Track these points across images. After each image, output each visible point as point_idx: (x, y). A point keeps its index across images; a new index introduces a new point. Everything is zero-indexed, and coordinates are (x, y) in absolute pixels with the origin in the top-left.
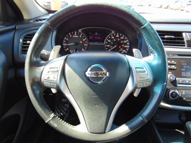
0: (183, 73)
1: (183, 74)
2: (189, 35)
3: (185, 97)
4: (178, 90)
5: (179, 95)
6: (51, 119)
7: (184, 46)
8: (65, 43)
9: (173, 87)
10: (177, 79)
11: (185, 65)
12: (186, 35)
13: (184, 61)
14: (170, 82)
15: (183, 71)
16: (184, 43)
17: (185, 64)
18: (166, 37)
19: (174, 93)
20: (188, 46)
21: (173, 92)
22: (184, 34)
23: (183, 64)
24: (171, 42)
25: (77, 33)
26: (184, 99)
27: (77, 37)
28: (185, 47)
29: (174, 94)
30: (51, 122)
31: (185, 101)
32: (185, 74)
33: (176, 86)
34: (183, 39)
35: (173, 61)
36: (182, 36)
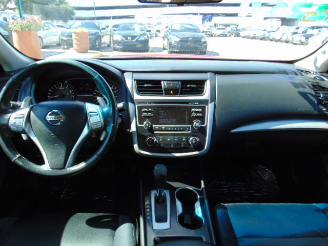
1: (160, 121)
2: (167, 84)
3: (162, 143)
4: (155, 137)
5: (157, 142)
6: (16, 158)
7: (163, 94)
8: (50, 95)
9: (150, 134)
10: (153, 125)
12: (164, 83)
13: (161, 109)
14: (148, 129)
15: (161, 118)
16: (162, 91)
17: (162, 111)
18: (145, 85)
20: (165, 94)
21: (150, 139)
22: (162, 82)
23: (160, 111)
24: (149, 91)
25: (63, 85)
26: (162, 145)
27: (63, 88)
29: (151, 141)
30: (17, 161)
31: (163, 147)
32: (163, 121)
33: (153, 133)
34: (161, 87)
35: (150, 109)
36: (161, 84)
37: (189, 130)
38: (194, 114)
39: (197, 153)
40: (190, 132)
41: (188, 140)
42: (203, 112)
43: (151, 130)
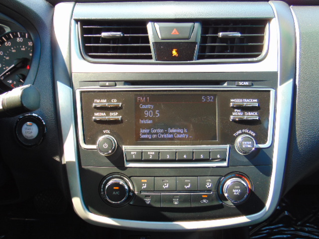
0: (142, 131)
1: (144, 134)
3: (149, 196)
4: (129, 178)
5: (133, 192)
7: (150, 57)
9: (116, 169)
10: (125, 148)
11: (148, 109)
12: (154, 27)
13: (146, 99)
15: (145, 126)
16: (148, 49)
17: (149, 106)
19: (115, 188)
22: (149, 26)
23: (144, 107)
26: (148, 201)
28: (153, 61)
29: (116, 190)
31: (150, 206)
32: (150, 133)
33: (123, 167)
34: (146, 40)
35: (115, 101)
36: (146, 32)
37: (223, 160)
38: (237, 115)
39: (243, 219)
40: (225, 164)
41: (219, 186)
42: (263, 108)
43: (117, 158)
